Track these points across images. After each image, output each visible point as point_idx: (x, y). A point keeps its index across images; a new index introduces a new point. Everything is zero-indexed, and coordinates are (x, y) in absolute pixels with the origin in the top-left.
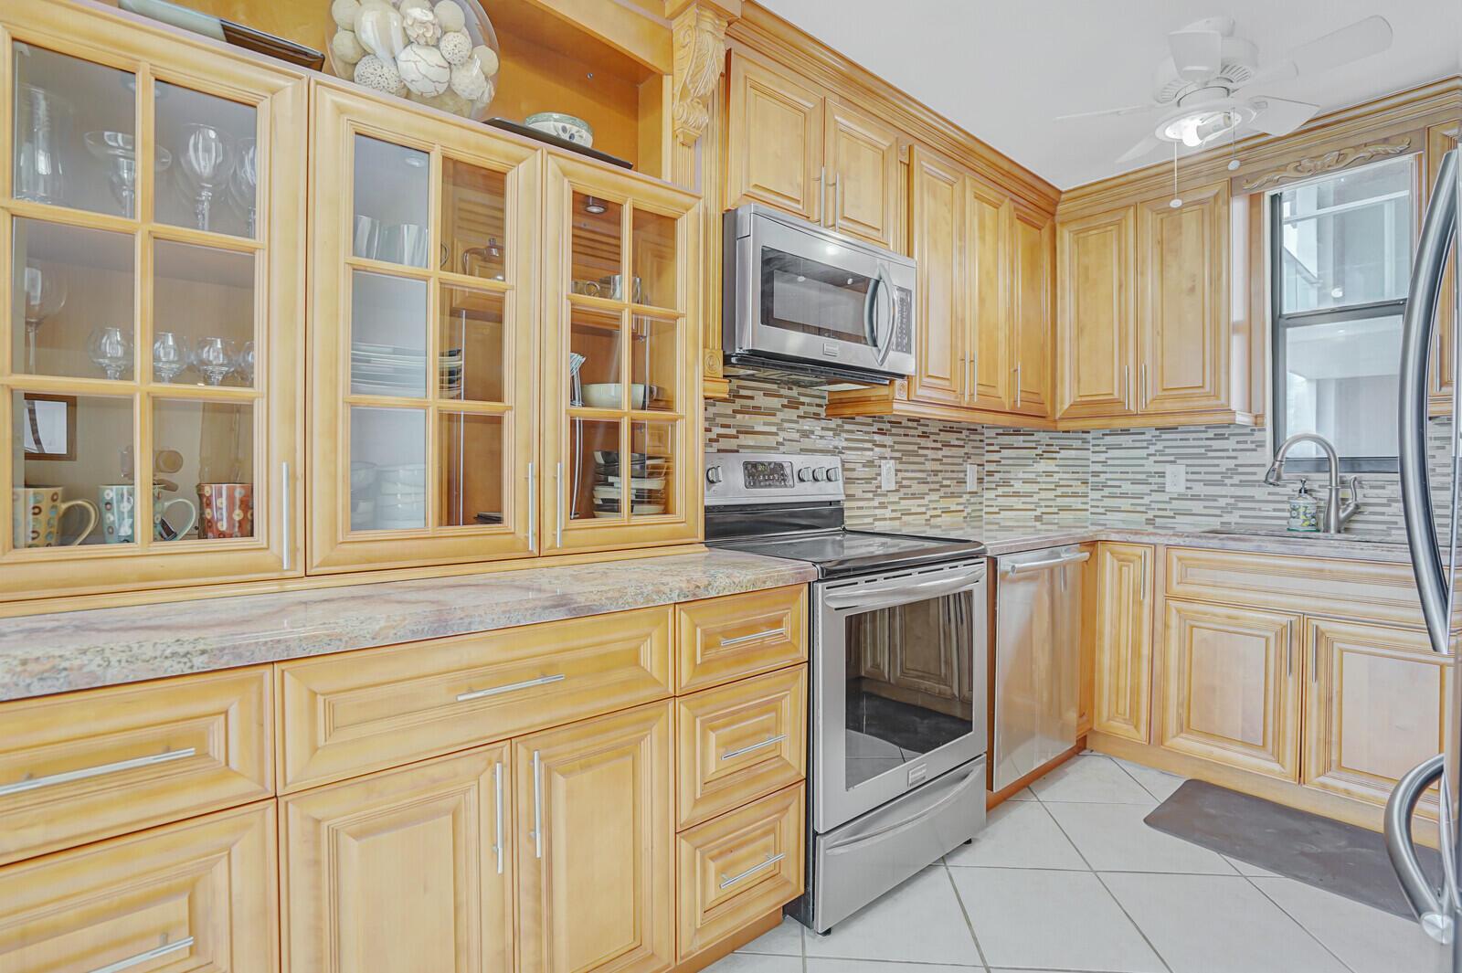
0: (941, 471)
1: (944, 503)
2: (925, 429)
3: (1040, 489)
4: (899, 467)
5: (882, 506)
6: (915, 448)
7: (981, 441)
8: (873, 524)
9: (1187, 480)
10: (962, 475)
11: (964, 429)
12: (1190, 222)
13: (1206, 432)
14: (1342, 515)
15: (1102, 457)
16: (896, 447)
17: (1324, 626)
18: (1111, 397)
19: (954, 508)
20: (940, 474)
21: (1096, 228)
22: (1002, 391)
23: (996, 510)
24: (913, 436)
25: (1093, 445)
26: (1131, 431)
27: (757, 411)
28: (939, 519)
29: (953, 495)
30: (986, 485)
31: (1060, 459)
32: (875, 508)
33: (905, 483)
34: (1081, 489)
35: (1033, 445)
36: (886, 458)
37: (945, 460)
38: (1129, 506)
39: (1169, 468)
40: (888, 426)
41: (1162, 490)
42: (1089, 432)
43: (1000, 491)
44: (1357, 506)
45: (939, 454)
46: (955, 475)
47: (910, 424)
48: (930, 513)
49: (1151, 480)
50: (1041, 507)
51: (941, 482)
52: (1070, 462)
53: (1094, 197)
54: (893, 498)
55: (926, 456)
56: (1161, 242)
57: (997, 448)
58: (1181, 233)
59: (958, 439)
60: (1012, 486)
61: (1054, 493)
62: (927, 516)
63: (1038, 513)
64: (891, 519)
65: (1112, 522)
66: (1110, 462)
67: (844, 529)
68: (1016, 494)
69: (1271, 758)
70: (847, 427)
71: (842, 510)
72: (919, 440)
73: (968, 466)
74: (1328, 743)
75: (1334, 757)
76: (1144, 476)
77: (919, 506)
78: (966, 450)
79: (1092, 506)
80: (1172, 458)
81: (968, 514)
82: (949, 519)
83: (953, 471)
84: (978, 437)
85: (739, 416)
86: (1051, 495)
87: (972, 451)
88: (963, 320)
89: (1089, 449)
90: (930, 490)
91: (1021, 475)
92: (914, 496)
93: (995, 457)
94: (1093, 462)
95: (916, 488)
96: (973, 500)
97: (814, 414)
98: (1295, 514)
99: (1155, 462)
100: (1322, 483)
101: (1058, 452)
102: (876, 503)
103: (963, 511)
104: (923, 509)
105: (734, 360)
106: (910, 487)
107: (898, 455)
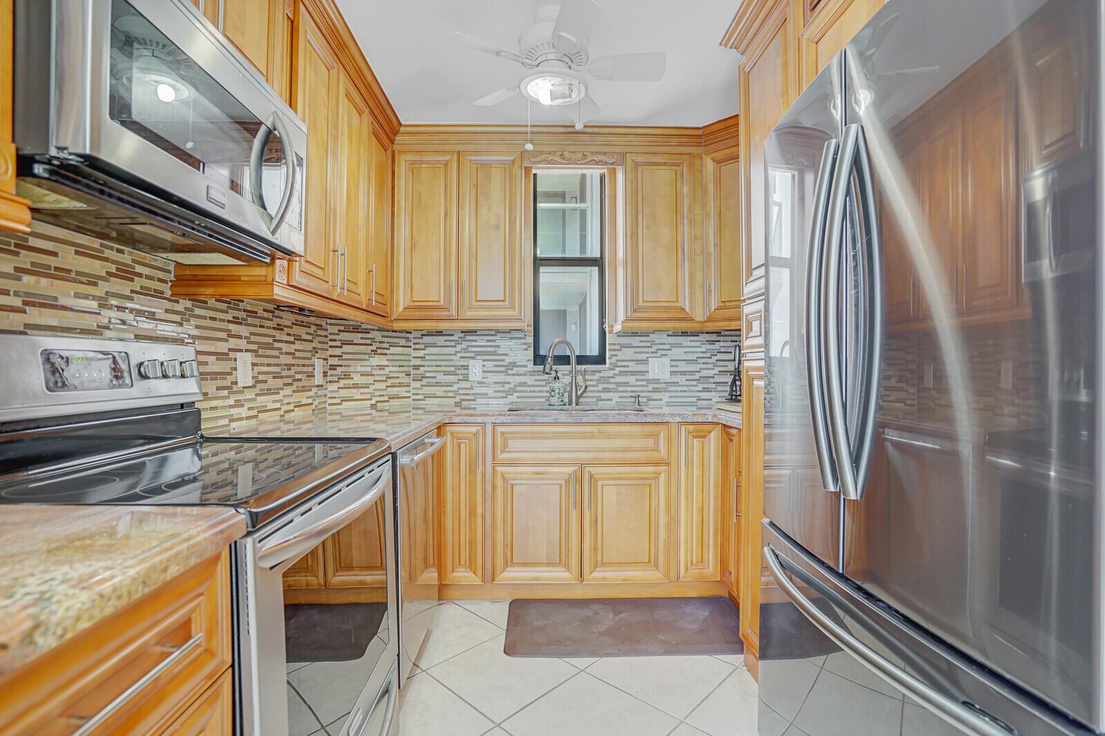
0: (294, 365)
1: (296, 398)
2: (279, 321)
3: (374, 381)
4: (257, 360)
5: (238, 404)
6: (270, 340)
7: (326, 336)
8: (229, 425)
9: (484, 372)
10: (310, 369)
11: (312, 324)
12: (497, 176)
13: (496, 335)
14: (579, 393)
15: (421, 353)
16: (253, 338)
17: (593, 470)
18: (438, 304)
19: (304, 401)
20: (292, 368)
21: (427, 163)
22: (361, 289)
23: (338, 401)
24: (268, 327)
25: (414, 344)
26: (444, 333)
27: (62, 274)
28: (292, 414)
29: (303, 389)
30: (329, 379)
31: (390, 354)
32: (231, 407)
33: (261, 377)
34: (405, 380)
35: (369, 342)
36: (241, 351)
37: (297, 354)
38: (442, 393)
39: (471, 362)
40: (244, 315)
41: (466, 379)
42: (411, 333)
43: (342, 383)
44: (586, 387)
45: (292, 348)
46: (305, 369)
47: (266, 315)
48: (285, 408)
49: (458, 372)
50: (376, 396)
51: (294, 376)
52: (397, 357)
53: (427, 137)
54: (250, 395)
55: (281, 349)
56: (476, 186)
57: (339, 344)
58: (490, 182)
59: (307, 333)
60: (352, 378)
61: (386, 384)
62: (282, 412)
63: (373, 402)
64: (247, 418)
65: (429, 406)
66: (427, 357)
67: (202, 436)
68: (356, 386)
69: (564, 569)
70: (198, 311)
71: (199, 411)
72: (273, 332)
73: (316, 360)
74: (596, 549)
75: (599, 558)
76: (453, 369)
77: (274, 402)
78: (314, 345)
79: (413, 394)
80: (473, 355)
81: (316, 406)
82: (301, 413)
83: (303, 366)
84: (323, 333)
85: (27, 278)
86: (383, 385)
87: (319, 346)
88: (335, 211)
89: (411, 347)
90: (284, 385)
91: (359, 369)
92: (270, 392)
93: (337, 352)
94: (414, 357)
95: (272, 383)
96: (320, 393)
97: (155, 290)
98: (553, 393)
99: (461, 357)
100: (564, 372)
101: (389, 349)
102: (231, 402)
103: (312, 404)
104: (278, 405)
105: (39, 169)
106: (265, 382)
107: (254, 347)
